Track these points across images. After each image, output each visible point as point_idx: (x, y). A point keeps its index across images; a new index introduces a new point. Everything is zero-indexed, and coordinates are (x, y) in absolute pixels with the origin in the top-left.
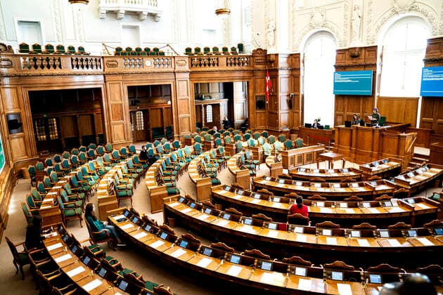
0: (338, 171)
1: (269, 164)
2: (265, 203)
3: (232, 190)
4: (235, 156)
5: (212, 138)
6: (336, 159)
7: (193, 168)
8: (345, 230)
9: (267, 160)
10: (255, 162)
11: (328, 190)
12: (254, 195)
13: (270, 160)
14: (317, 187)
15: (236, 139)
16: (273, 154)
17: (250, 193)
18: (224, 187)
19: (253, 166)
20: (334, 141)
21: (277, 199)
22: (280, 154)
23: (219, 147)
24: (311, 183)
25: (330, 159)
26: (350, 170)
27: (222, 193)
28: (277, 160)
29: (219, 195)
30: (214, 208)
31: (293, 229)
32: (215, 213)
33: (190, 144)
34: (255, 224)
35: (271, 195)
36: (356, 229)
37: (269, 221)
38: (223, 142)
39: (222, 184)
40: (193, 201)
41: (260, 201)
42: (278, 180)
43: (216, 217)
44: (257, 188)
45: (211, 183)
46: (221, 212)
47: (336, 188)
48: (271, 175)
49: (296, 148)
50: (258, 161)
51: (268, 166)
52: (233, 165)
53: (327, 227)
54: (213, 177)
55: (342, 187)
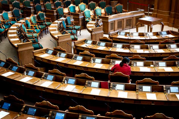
0: (157, 34)
1: (90, 29)
2: (87, 65)
3: (54, 54)
4: (56, 21)
5: (32, 4)
6: (155, 23)
7: (13, 33)
8: (164, 86)
9: (88, 25)
10: (77, 27)
11: (147, 52)
12: (76, 57)
13: (91, 25)
14: (137, 49)
15: (57, 5)
16: (93, 20)
17: (72, 56)
18: (47, 51)
19: (74, 31)
20: (153, 7)
21: (98, 60)
22: (101, 20)
23: (40, 13)
24: (131, 45)
25: (149, 23)
26: (168, 33)
27: (44, 56)
28: (97, 25)
29: (42, 58)
30: (37, 70)
31: (115, 86)
32: (38, 75)
33: (8, 10)
34: (78, 83)
35: (92, 56)
36: (175, 85)
37: (91, 80)
38: (43, 9)
39: (44, 48)
40: (15, 64)
41: (82, 62)
42: (99, 43)
43: (39, 79)
44: (78, 51)
45: (32, 47)
46: (45, 73)
47: (156, 49)
48: (92, 39)
49: (116, 13)
50: (79, 27)
51: (89, 31)
52: (55, 30)
53: (147, 84)
54: (34, 42)
55: (160, 48)
